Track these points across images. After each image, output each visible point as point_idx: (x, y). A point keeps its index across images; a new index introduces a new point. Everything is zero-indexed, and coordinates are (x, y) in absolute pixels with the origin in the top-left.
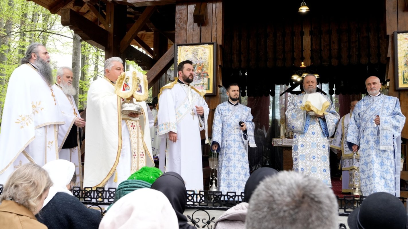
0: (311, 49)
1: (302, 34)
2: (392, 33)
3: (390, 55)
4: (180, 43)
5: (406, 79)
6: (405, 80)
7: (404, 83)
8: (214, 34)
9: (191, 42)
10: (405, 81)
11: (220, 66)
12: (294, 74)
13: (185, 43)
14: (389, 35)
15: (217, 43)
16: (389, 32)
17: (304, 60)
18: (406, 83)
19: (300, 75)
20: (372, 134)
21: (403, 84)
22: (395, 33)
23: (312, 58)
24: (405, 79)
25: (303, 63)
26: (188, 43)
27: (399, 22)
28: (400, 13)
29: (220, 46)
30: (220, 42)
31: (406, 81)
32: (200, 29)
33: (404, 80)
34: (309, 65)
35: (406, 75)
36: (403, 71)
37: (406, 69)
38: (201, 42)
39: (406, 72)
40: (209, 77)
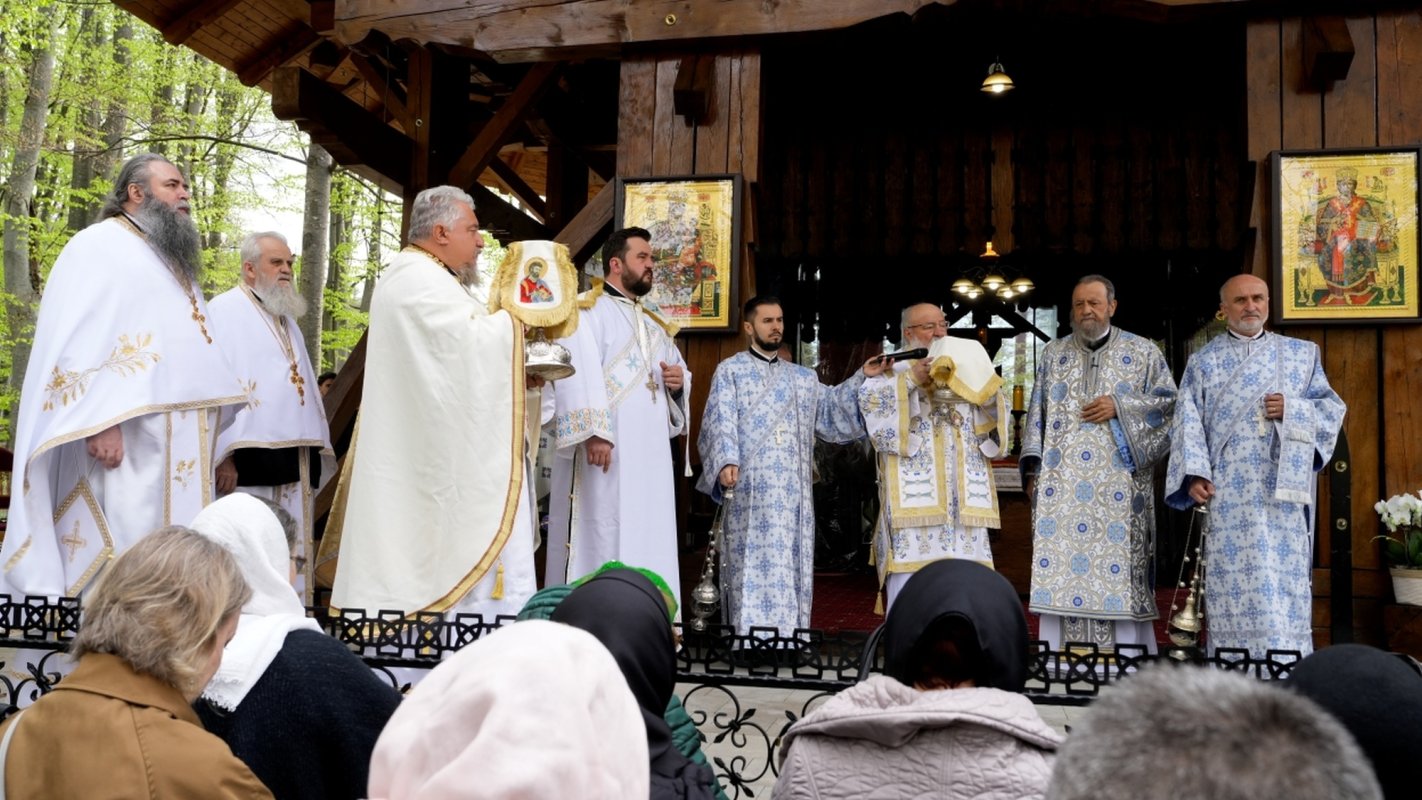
0: (1014, 203)
1: (990, 158)
2: (1264, 156)
3: (1256, 220)
4: (632, 175)
5: (1305, 292)
6: (1302, 296)
7: (1297, 304)
8: (735, 148)
9: (664, 173)
10: (1302, 300)
11: (751, 246)
12: (960, 277)
13: (647, 175)
14: (1254, 164)
15: (743, 178)
16: (1256, 153)
17: (993, 237)
18: (1304, 305)
19: (977, 282)
20: (1256, 460)
21: (1294, 308)
22: (1274, 157)
23: (1016, 230)
24: (1302, 293)
25: (989, 245)
26: (655, 174)
27: (1285, 122)
28: (1290, 98)
29: (753, 185)
30: (752, 175)
31: (1305, 301)
32: (692, 135)
33: (1297, 295)
34: (1009, 251)
35: (1303, 280)
36: (1296, 271)
37: (1303, 265)
38: (694, 172)
39: (1304, 272)
40: (718, 279)
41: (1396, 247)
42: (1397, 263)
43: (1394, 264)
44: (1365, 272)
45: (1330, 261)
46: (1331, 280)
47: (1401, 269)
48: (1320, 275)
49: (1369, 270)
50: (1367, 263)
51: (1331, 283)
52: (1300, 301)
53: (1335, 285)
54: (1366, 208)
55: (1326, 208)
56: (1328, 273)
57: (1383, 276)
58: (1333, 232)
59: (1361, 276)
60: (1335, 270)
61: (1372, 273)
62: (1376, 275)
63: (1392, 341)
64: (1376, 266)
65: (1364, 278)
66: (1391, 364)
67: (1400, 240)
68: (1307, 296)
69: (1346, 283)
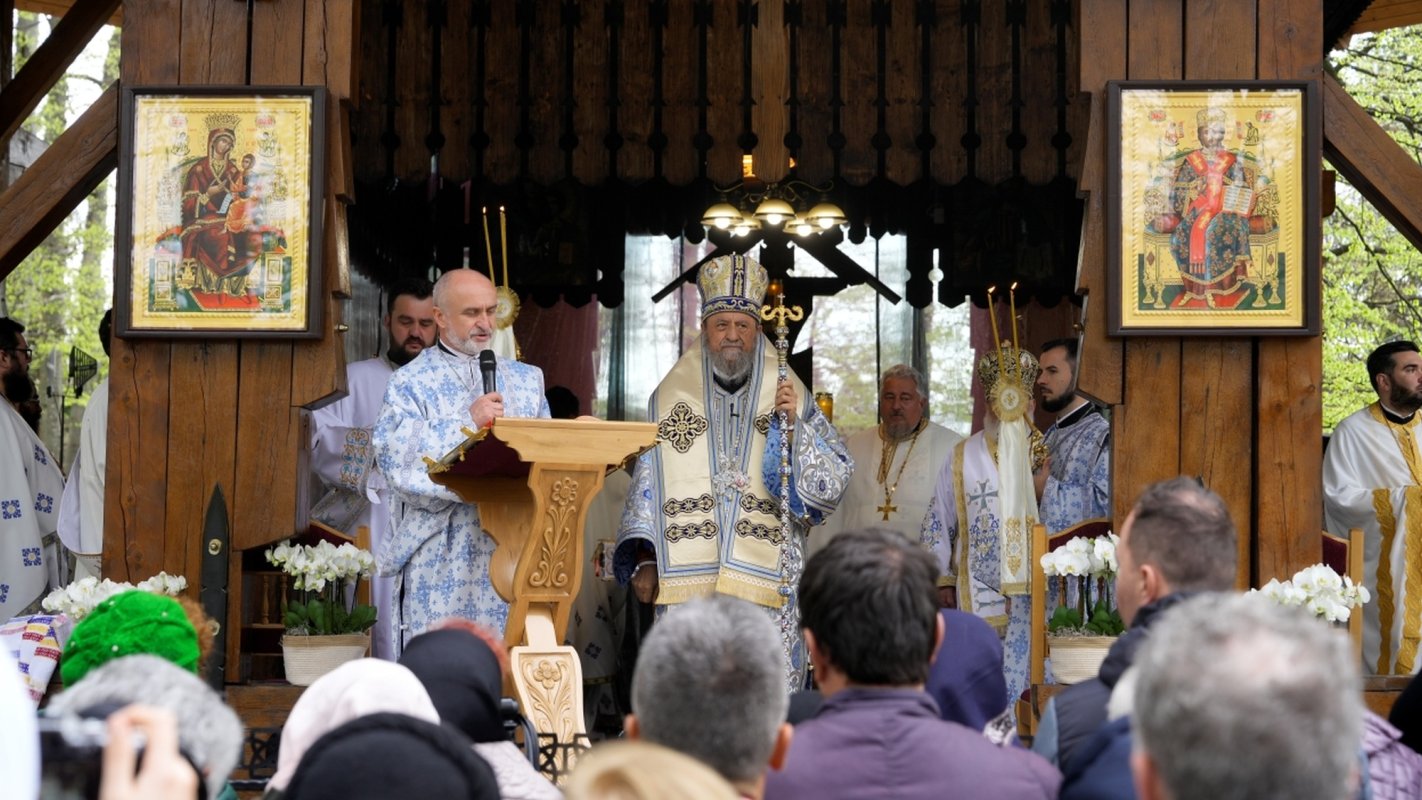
2: (1102, 86)
3: (1089, 181)
4: (147, 81)
5: (1152, 289)
6: (1149, 294)
7: (1142, 306)
8: (314, 42)
9: (200, 81)
10: (1149, 300)
13: (172, 83)
14: (1088, 95)
15: (327, 92)
16: (1091, 78)
18: (1150, 307)
21: (1137, 311)
22: (1113, 89)
24: (1148, 290)
26: (184, 83)
27: (1131, 37)
29: (343, 102)
30: (342, 85)
31: (1152, 301)
32: (246, 19)
33: (1142, 289)
35: (1150, 270)
36: (1141, 257)
37: (1151, 248)
38: (248, 82)
39: (1152, 259)
40: (289, 252)
41: (1275, 225)
42: (1276, 248)
43: (1272, 250)
44: (1234, 260)
45: (1187, 244)
46: (1187, 271)
47: (1282, 256)
48: (1174, 264)
49: (1239, 257)
50: (1236, 248)
51: (1187, 276)
52: (1144, 302)
53: (1194, 279)
54: (1236, 168)
55: (1185, 168)
56: (1183, 261)
57: (1258, 270)
58: (1191, 201)
59: (1230, 265)
60: (1193, 258)
61: (1243, 264)
62: (1248, 266)
63: (1270, 359)
64: (1248, 252)
65: (1232, 270)
66: (1269, 393)
67: (1280, 216)
68: (1154, 294)
69: (1208, 276)
